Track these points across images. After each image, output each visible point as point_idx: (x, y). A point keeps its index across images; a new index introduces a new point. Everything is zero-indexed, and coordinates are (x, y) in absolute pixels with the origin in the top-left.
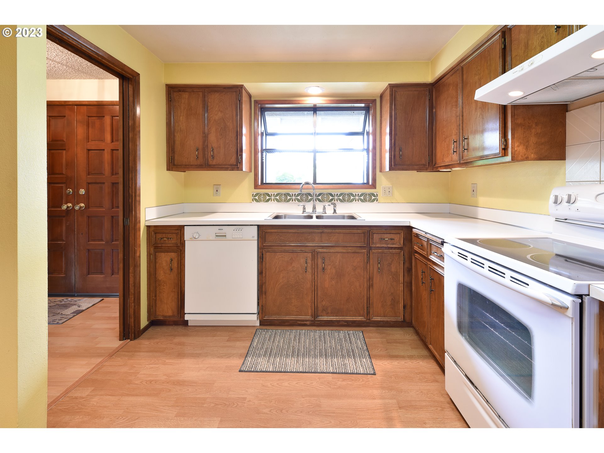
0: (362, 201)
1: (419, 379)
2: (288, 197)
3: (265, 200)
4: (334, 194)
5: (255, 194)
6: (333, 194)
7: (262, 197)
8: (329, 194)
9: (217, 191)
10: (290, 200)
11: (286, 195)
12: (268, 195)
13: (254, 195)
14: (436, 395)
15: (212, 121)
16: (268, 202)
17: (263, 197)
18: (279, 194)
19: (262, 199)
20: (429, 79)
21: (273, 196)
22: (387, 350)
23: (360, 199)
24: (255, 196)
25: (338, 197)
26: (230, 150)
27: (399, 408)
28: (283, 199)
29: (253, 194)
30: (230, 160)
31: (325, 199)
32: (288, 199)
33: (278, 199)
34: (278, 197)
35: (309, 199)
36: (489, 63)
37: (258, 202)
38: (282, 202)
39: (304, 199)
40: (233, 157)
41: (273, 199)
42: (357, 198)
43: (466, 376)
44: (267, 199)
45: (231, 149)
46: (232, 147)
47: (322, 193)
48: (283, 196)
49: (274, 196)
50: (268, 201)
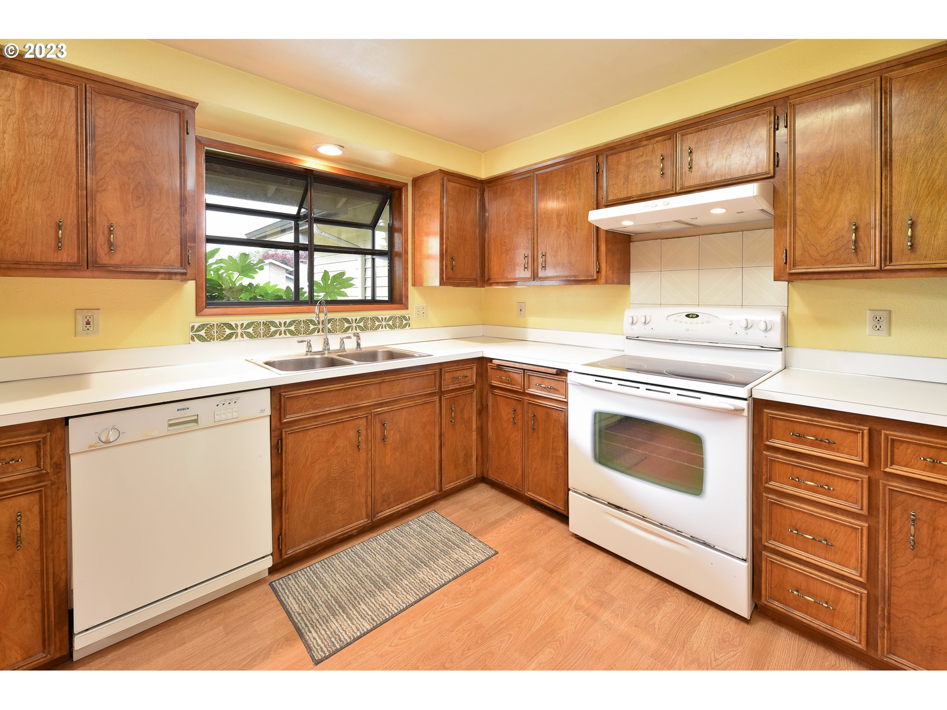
0: (391, 327)
1: (537, 535)
2: (271, 327)
3: (223, 336)
4: (352, 319)
5: (199, 327)
6: (350, 319)
7: (215, 330)
8: (344, 319)
9: (88, 323)
10: (275, 332)
11: (268, 325)
12: (230, 326)
13: (196, 328)
14: (563, 541)
15: (109, 164)
16: (229, 339)
17: (217, 332)
18: (253, 323)
19: (215, 334)
20: (483, 174)
21: (239, 327)
22: (481, 520)
23: (388, 324)
24: (197, 331)
25: (358, 323)
26: (163, 235)
27: (550, 573)
28: (262, 332)
29: (193, 327)
30: (163, 258)
31: (338, 327)
32: (271, 331)
33: (252, 332)
34: (252, 328)
35: (311, 329)
36: (578, 181)
37: (205, 340)
38: (260, 337)
39: (302, 329)
40: (171, 251)
41: (239, 334)
42: (384, 323)
43: (610, 504)
44: (227, 333)
45: (168, 233)
46: (168, 230)
47: (333, 319)
48: (262, 327)
49: (242, 327)
50: (229, 337)
